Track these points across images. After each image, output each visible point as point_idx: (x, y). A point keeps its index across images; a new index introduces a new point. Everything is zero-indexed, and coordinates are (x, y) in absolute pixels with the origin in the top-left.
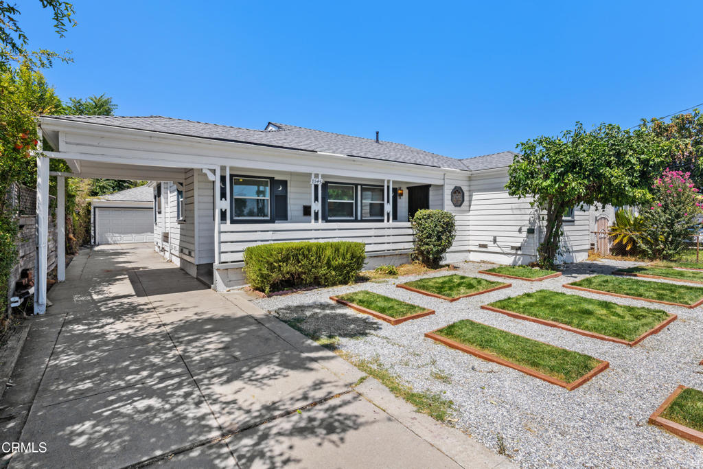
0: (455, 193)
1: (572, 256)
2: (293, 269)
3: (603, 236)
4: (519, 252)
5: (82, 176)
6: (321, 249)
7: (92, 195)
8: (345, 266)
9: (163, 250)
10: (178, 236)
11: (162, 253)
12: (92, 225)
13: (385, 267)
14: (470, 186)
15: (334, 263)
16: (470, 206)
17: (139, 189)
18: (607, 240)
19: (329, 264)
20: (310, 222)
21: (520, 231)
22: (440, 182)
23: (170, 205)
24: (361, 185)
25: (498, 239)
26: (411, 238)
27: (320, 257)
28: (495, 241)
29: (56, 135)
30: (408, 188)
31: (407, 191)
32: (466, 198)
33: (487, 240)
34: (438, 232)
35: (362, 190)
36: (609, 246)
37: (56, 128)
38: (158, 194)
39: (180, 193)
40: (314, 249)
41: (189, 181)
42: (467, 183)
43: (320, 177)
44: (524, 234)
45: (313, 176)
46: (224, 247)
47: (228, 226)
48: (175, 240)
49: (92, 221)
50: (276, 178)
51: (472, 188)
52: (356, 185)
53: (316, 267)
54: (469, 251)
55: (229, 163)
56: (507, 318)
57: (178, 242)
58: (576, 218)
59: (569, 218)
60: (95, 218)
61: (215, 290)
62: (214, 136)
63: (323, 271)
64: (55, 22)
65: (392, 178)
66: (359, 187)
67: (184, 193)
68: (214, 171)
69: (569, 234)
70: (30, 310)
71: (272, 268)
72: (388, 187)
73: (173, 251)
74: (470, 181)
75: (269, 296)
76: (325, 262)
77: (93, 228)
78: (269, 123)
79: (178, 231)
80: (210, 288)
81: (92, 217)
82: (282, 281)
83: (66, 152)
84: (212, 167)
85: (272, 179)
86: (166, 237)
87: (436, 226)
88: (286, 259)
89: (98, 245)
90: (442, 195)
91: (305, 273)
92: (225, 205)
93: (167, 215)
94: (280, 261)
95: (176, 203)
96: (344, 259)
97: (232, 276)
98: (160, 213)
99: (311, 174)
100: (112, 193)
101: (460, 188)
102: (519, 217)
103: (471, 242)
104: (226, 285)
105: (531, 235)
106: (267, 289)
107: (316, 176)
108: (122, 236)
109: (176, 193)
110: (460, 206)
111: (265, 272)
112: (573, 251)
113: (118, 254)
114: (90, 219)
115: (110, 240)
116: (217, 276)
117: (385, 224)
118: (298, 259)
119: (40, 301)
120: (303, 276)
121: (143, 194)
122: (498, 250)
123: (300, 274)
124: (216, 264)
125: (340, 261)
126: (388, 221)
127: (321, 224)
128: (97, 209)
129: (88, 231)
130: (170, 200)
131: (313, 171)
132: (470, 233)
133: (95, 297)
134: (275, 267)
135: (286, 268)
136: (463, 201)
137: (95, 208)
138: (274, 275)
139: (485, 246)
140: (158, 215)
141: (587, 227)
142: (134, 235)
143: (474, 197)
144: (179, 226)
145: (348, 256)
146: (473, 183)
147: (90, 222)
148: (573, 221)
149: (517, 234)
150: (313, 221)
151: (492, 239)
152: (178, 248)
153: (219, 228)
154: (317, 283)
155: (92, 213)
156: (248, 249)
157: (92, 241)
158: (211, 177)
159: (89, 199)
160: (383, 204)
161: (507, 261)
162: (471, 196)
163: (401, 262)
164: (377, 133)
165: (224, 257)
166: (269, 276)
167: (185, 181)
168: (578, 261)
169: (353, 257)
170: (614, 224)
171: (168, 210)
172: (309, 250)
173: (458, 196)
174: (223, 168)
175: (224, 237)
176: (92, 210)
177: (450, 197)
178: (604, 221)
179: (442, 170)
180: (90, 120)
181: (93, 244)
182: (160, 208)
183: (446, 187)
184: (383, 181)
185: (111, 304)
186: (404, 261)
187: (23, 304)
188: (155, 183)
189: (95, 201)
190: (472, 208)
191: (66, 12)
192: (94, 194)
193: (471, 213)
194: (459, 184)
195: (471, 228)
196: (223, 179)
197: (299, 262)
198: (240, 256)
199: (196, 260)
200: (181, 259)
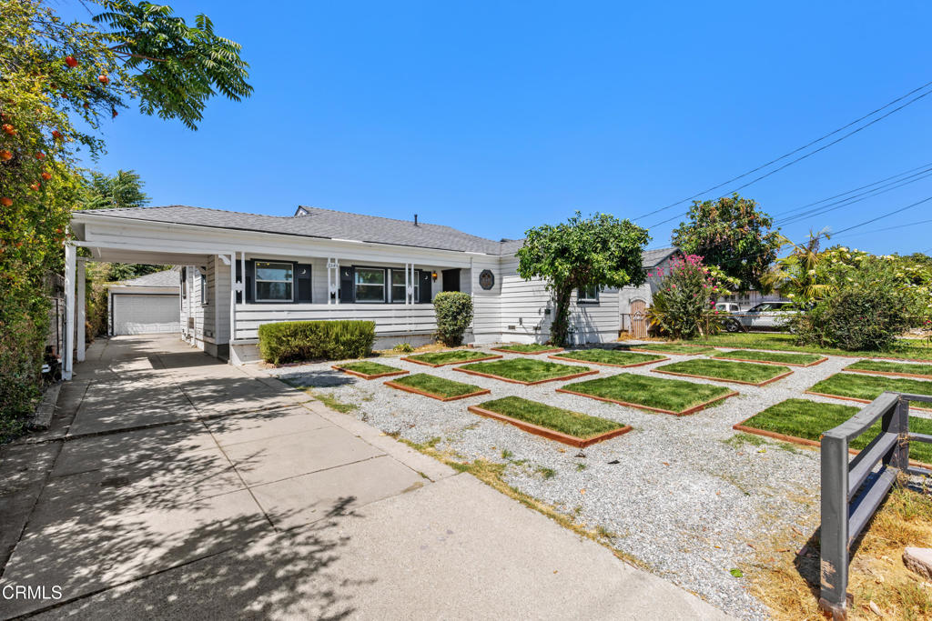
0: (484, 276)
1: (598, 337)
2: (301, 343)
3: (638, 318)
4: (539, 332)
5: (101, 260)
6: (329, 326)
7: (110, 280)
8: (354, 342)
9: (189, 337)
10: (202, 320)
11: (188, 341)
12: (110, 314)
13: (402, 345)
14: (500, 269)
15: (343, 339)
16: (501, 288)
17: (165, 273)
18: (644, 323)
19: (337, 340)
20: (327, 303)
21: (540, 312)
22: (467, 266)
23: (195, 289)
24: (392, 269)
25: (524, 320)
26: (435, 320)
27: (328, 333)
28: (521, 322)
29: (82, 227)
30: (443, 271)
31: (442, 275)
32: (496, 281)
33: (515, 322)
34: (453, 313)
35: (392, 273)
36: (647, 328)
37: (82, 222)
38: (184, 279)
39: (204, 277)
40: (322, 325)
41: (211, 265)
42: (497, 267)
43: (336, 261)
44: (543, 315)
45: (329, 260)
46: (239, 325)
47: (244, 306)
48: (200, 324)
49: (109, 309)
50: (300, 262)
51: (503, 271)
52: (386, 269)
53: (324, 342)
54: (501, 333)
55: (244, 250)
56: (466, 375)
57: (202, 326)
58: (601, 300)
59: (595, 300)
60: (112, 306)
61: (231, 364)
62: (230, 226)
63: (332, 345)
64: (91, 154)
65: (414, 262)
66: (389, 271)
67: (207, 278)
68: (229, 257)
69: (592, 315)
70: (59, 376)
71: (280, 341)
72: (410, 269)
73: (198, 337)
74: (500, 264)
75: (278, 367)
76: (333, 337)
77: (110, 318)
78: (300, 207)
79: (202, 315)
80: (227, 363)
81: (110, 304)
82: (292, 355)
83: (92, 241)
84: (228, 253)
85: (295, 263)
86: (191, 324)
87: (451, 307)
88: (294, 334)
89: (117, 335)
90: (470, 278)
91: (313, 347)
92: (241, 287)
93: (193, 300)
94: (288, 336)
95: (200, 288)
96: (352, 335)
97: (248, 351)
98: (185, 298)
99: (327, 259)
100: (133, 278)
101: (490, 271)
102: (539, 299)
103: (502, 325)
104: (242, 360)
105: (548, 316)
106: (276, 361)
107: (333, 260)
108: (145, 325)
109: (200, 277)
110: (490, 288)
111: (274, 345)
112: (598, 332)
113: (139, 342)
114: (107, 307)
115: (130, 329)
116: (232, 351)
117: (407, 306)
118: (306, 335)
119: (67, 369)
120: (312, 350)
121: (169, 278)
122: (523, 331)
123: (309, 348)
124: (232, 341)
125: (349, 337)
126: (410, 303)
127: (337, 305)
128: (115, 296)
129: (104, 321)
130: (196, 283)
131: (329, 255)
132: (502, 315)
133: (115, 370)
134: (283, 341)
135: (295, 342)
136: (493, 283)
137: (112, 295)
138: (282, 348)
139: (513, 328)
140: (184, 301)
141: (616, 309)
142: (158, 325)
143: (504, 280)
144: (203, 310)
145: (357, 333)
146: (503, 266)
147: (106, 311)
148: (598, 303)
149: (537, 315)
150: (330, 302)
151: (518, 320)
152: (202, 332)
153: (235, 307)
154: (325, 356)
155: (110, 300)
156: (261, 326)
157: (110, 331)
158: (227, 262)
159: (106, 285)
160: (404, 287)
161: (530, 340)
162: (501, 279)
163: (424, 342)
164: (416, 216)
165: (239, 334)
166: (277, 348)
167: (207, 266)
168: (605, 342)
169: (361, 334)
170: (651, 306)
171: (193, 295)
172: (317, 327)
173: (487, 280)
174: (238, 254)
175: (239, 316)
176: (110, 297)
177: (478, 280)
178: (639, 303)
179: (466, 255)
180: (112, 214)
181: (110, 334)
182: (185, 293)
183: (473, 270)
184: (405, 265)
185: (129, 374)
186: (428, 341)
187: (51, 372)
188: (180, 268)
189: (113, 286)
190: (503, 290)
191: (99, 146)
192: (113, 279)
193: (502, 295)
194: (487, 268)
195: (502, 310)
196: (238, 263)
197: (307, 337)
198: (255, 334)
199: (217, 341)
200: (205, 341)
